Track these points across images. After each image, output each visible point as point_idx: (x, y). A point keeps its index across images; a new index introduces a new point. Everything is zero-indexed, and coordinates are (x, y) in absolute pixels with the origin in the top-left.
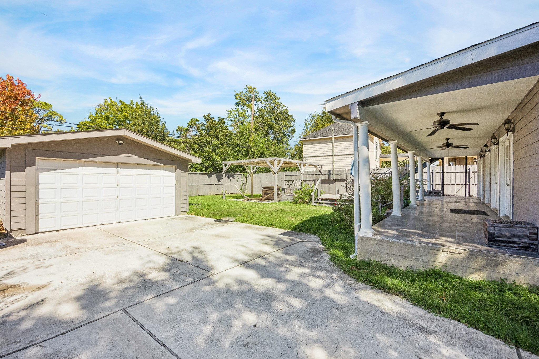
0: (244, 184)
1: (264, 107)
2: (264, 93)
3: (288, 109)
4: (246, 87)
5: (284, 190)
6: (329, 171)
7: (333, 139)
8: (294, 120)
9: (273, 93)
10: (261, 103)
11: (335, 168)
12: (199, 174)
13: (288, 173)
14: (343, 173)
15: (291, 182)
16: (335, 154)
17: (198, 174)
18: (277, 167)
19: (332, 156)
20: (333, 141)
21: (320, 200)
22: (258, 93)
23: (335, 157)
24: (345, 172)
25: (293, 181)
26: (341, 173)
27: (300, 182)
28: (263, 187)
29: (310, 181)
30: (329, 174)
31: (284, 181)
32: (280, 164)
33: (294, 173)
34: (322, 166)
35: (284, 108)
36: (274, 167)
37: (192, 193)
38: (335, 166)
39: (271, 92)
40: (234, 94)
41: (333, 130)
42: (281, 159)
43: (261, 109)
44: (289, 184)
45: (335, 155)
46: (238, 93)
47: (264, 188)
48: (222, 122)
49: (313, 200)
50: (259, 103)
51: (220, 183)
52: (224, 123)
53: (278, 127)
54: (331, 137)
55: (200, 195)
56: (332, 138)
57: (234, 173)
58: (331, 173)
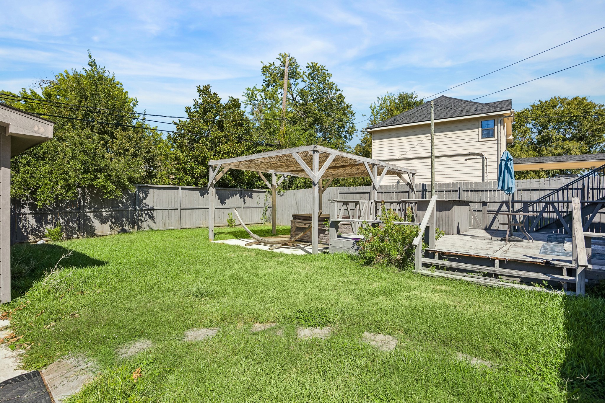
0: (269, 207)
1: (307, 87)
2: (307, 67)
3: (344, 94)
4: (279, 57)
5: (335, 224)
6: (423, 185)
7: (433, 127)
8: (354, 113)
9: (322, 66)
10: (302, 81)
11: (436, 180)
12: (182, 189)
13: (346, 189)
14: (451, 189)
15: (351, 206)
16: (436, 154)
17: (180, 189)
18: (320, 169)
19: (430, 157)
20: (433, 130)
21: (437, 256)
22: (299, 66)
23: (436, 160)
24: (457, 186)
25: (357, 203)
26: (448, 189)
27: (373, 206)
28: (293, 216)
29: (392, 203)
30: (423, 192)
31: (336, 203)
32: (328, 162)
33: (356, 189)
34: (413, 174)
35: (339, 92)
36: (312, 169)
37: (167, 224)
38: (435, 177)
39: (318, 65)
40: (262, 66)
41: (433, 105)
42: (330, 150)
43: (302, 90)
44: (347, 209)
45: (436, 157)
46: (268, 65)
47: (295, 217)
48: (235, 104)
49: (419, 259)
50: (299, 81)
51: (224, 206)
52: (239, 106)
53: (330, 120)
54: (429, 122)
55: (184, 227)
56: (430, 125)
57: (253, 188)
58: (428, 188)
